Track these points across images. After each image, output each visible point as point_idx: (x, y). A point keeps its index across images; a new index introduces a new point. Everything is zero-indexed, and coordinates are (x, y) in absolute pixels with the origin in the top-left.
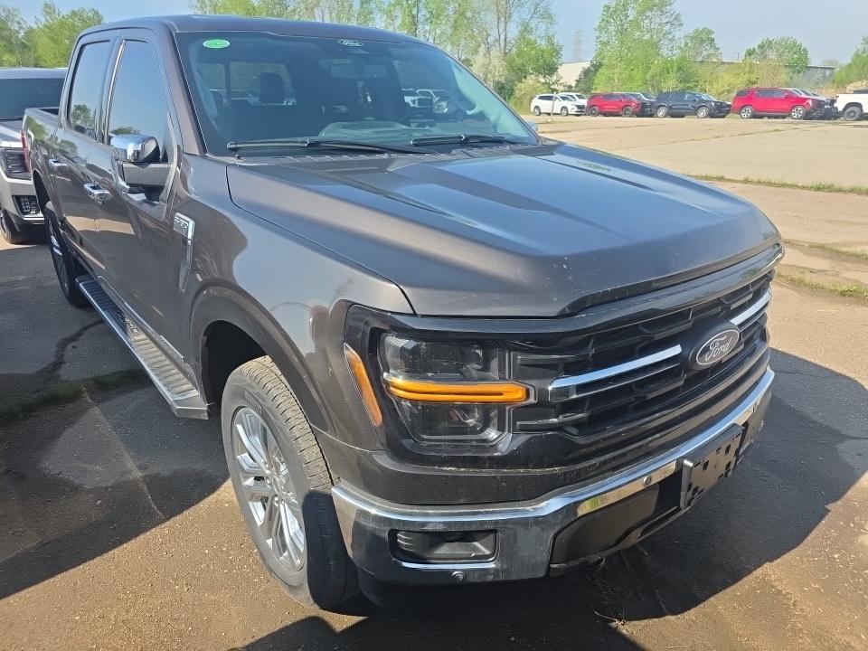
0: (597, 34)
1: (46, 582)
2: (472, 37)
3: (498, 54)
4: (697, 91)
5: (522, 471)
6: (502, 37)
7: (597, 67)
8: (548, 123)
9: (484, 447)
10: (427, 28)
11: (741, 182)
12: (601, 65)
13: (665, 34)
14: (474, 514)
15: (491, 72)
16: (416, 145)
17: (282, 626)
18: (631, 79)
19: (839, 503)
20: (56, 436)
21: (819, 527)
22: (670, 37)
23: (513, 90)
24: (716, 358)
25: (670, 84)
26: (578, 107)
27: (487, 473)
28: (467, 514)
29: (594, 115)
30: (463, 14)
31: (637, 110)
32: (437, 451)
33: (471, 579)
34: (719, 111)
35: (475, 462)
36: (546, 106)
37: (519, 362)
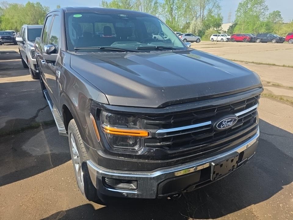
0: (236, 13)
1: (14, 183)
2: (191, 15)
3: (200, 20)
4: (273, 34)
5: (147, 161)
6: (202, 15)
7: (236, 24)
8: (215, 44)
9: (134, 151)
10: (176, 12)
11: (282, 66)
12: (237, 24)
13: (261, 13)
14: (130, 174)
15: (197, 27)
16: (138, 49)
17: (79, 205)
18: (248, 29)
19: (288, 186)
20: (29, 139)
21: (277, 194)
22: (264, 14)
23: (204, 33)
24: (226, 127)
25: (263, 31)
26: (227, 39)
27: (135, 160)
28: (127, 174)
29: (233, 41)
30: (188, 7)
31: (249, 40)
32: (117, 151)
33: (129, 196)
34: (281, 40)
35: (130, 156)
36: (215, 38)
37: (145, 123)
